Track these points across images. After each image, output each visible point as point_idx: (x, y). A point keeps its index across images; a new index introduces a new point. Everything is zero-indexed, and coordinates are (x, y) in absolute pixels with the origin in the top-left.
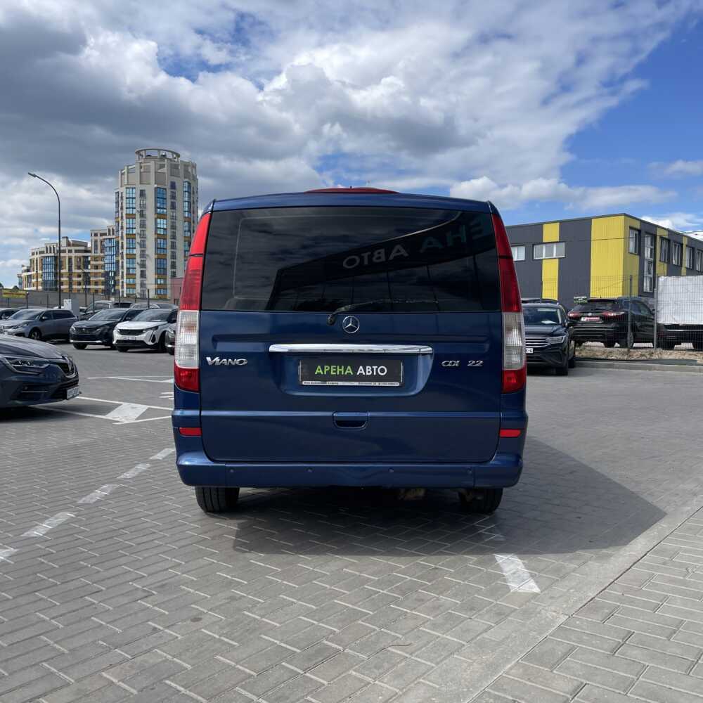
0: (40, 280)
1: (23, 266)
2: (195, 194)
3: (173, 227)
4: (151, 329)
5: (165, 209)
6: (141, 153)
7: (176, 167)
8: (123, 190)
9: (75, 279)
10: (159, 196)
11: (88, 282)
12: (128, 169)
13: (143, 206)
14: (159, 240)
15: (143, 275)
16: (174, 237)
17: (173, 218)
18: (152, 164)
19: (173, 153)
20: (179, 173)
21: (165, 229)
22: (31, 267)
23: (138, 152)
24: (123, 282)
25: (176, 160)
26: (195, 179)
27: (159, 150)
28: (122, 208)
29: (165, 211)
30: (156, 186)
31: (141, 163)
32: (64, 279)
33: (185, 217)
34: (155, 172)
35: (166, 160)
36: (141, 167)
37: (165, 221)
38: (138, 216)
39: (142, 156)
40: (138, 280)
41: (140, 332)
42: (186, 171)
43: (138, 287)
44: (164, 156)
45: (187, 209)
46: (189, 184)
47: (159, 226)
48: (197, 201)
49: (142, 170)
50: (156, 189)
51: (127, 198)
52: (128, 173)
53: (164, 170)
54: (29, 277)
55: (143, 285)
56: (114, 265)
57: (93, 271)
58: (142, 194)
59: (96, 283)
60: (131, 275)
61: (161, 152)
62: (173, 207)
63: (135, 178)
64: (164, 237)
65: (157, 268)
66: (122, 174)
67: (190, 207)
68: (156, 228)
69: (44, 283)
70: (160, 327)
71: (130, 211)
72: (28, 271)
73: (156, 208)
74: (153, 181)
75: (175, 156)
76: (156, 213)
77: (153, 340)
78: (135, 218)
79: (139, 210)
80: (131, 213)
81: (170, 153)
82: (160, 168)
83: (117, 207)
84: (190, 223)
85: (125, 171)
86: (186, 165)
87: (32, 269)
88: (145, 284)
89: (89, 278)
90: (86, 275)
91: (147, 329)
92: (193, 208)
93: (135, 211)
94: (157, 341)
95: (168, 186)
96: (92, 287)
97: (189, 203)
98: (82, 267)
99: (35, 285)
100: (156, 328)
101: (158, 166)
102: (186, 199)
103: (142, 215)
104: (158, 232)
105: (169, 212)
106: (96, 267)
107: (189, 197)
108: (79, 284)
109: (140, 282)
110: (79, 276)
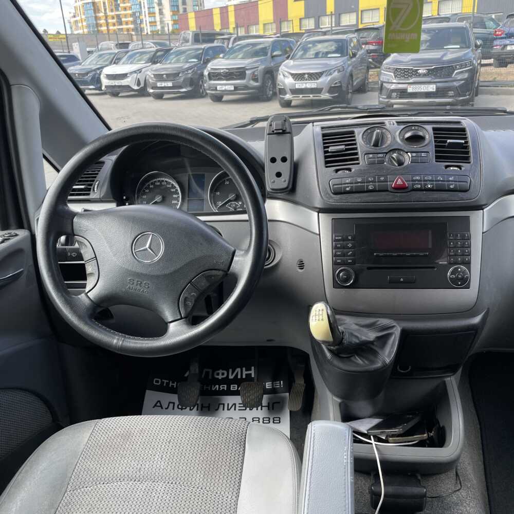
0: (85, 24)
1: (70, 13)
4: (135, 72)
9: (110, 21)
11: (120, 23)
15: (161, 12)
22: (76, 13)
24: (146, 21)
32: (102, 21)
40: (158, 18)
41: (124, 76)
43: (158, 23)
54: (76, 22)
55: (162, 22)
56: (138, 6)
57: (123, 12)
59: (127, 23)
60: (152, 14)
65: (172, 6)
69: (88, 26)
70: (143, 70)
72: (74, 16)
77: (139, 84)
87: (77, 14)
88: (164, 21)
89: (121, 19)
90: (118, 16)
91: (131, 73)
94: (142, 85)
96: (124, 27)
98: (114, 10)
99: (82, 28)
100: (140, 71)
106: (125, 9)
108: (114, 25)
109: (159, 20)
110: (113, 18)
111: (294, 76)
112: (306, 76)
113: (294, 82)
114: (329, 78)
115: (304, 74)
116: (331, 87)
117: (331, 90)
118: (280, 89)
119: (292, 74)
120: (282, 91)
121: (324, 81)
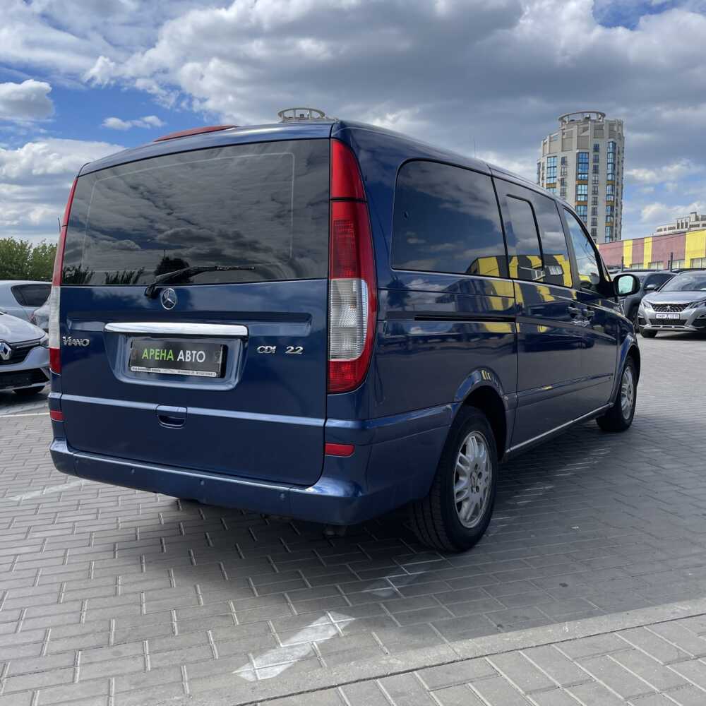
2: (621, 154)
3: (595, 192)
5: (587, 174)
6: (564, 119)
7: (600, 128)
8: (544, 160)
10: (581, 161)
12: (550, 138)
13: (564, 174)
14: (579, 207)
16: (595, 202)
17: (596, 182)
18: (575, 129)
19: (597, 113)
20: (603, 134)
21: (586, 195)
23: (561, 119)
25: (601, 120)
26: (621, 137)
27: (583, 113)
28: (543, 179)
29: (586, 176)
30: (578, 151)
31: (563, 130)
33: (608, 180)
34: (578, 137)
35: (590, 122)
36: (563, 134)
37: (586, 186)
38: (558, 185)
39: (565, 122)
42: (611, 130)
44: (588, 118)
45: (610, 171)
46: (614, 144)
47: (579, 193)
48: (622, 161)
49: (564, 137)
50: (578, 154)
51: (548, 168)
52: (550, 142)
53: (588, 133)
58: (564, 161)
61: (585, 114)
62: (596, 170)
63: (557, 146)
64: (584, 204)
66: (544, 144)
67: (614, 168)
68: (577, 195)
71: (551, 181)
73: (578, 174)
74: (575, 146)
75: (600, 116)
76: (577, 179)
78: (555, 187)
79: (560, 178)
80: (552, 182)
81: (595, 114)
82: (584, 132)
83: (539, 179)
84: (613, 185)
85: (547, 140)
86: (611, 125)
92: (618, 169)
93: (555, 180)
95: (591, 150)
97: (614, 164)
101: (581, 130)
102: (610, 161)
103: (563, 182)
104: (579, 200)
105: (591, 177)
107: (614, 158)
111: (655, 306)
112: (669, 307)
113: (655, 312)
114: (694, 310)
115: (667, 305)
116: (696, 319)
117: (695, 323)
118: (640, 319)
119: (653, 305)
120: (642, 321)
121: (688, 312)
